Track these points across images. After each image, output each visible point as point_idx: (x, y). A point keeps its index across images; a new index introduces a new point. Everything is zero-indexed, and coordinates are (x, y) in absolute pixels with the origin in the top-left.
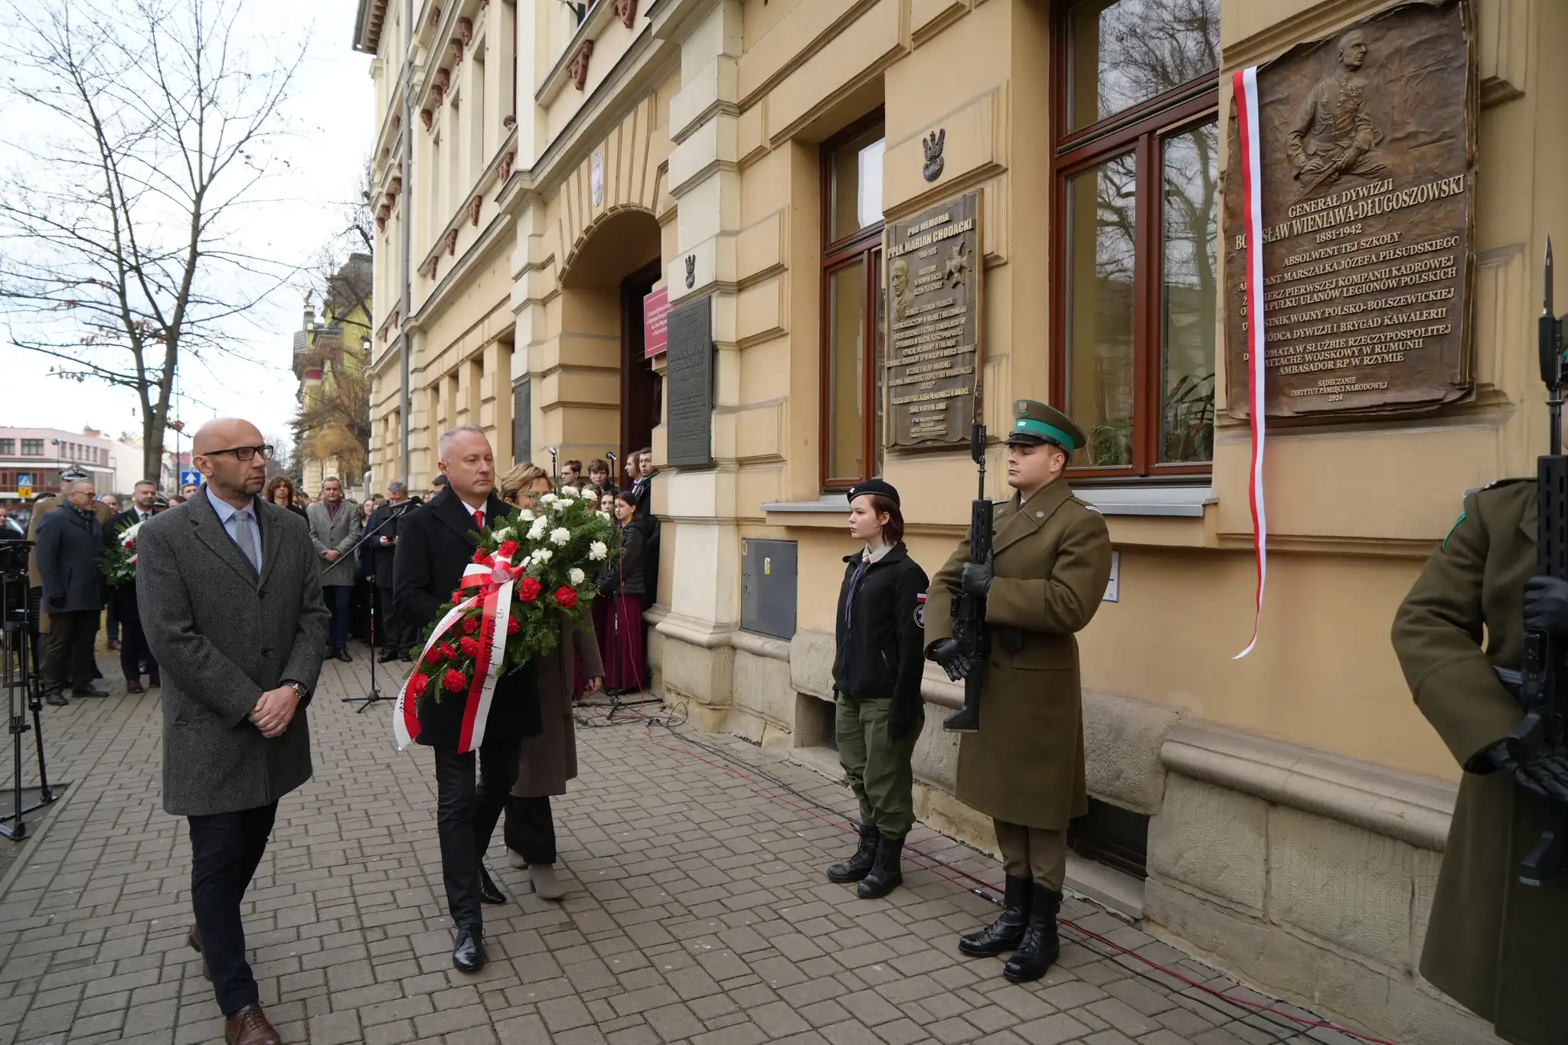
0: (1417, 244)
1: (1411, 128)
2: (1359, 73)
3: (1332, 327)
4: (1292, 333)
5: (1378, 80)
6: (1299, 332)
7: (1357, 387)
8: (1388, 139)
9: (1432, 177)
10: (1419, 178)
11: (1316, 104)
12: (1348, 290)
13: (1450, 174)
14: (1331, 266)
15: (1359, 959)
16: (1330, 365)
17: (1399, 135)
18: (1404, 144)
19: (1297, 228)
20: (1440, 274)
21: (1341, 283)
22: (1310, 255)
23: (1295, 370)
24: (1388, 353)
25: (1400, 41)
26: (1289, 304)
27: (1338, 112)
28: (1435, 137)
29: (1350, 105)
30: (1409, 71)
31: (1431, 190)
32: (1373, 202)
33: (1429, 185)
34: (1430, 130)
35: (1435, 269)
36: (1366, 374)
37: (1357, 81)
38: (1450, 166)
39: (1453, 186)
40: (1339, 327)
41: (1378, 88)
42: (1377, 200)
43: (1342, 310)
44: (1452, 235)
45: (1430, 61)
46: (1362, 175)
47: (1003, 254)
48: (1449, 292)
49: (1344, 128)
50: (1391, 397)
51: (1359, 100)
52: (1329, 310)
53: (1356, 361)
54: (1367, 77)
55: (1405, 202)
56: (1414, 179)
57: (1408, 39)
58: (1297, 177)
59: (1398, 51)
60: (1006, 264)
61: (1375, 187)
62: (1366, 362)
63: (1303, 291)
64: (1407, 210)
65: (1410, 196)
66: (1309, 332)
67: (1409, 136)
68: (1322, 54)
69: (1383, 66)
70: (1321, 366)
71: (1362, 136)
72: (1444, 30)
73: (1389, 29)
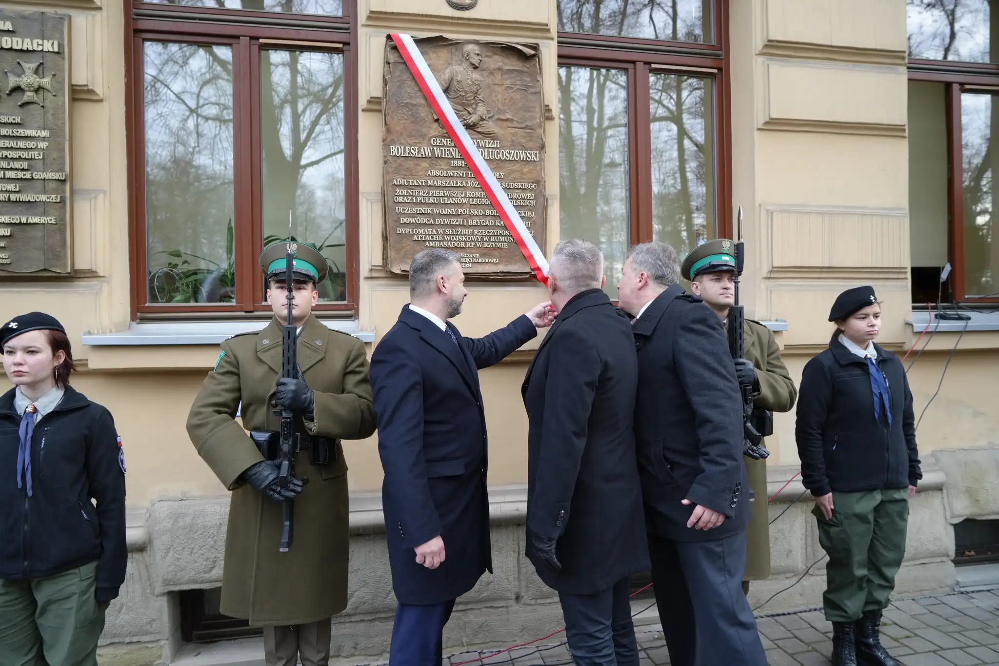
0: (514, 183)
1: (509, 116)
2: (477, 70)
3: (463, 221)
4: (434, 221)
5: (489, 80)
6: (439, 221)
7: (480, 260)
8: (496, 117)
9: (522, 148)
10: (513, 145)
11: (452, 79)
12: (473, 201)
13: (531, 150)
14: (462, 183)
15: (489, 604)
16: (463, 245)
17: (503, 117)
18: (506, 124)
19: (437, 152)
20: (527, 202)
21: (468, 195)
22: (447, 173)
23: (438, 244)
24: (499, 242)
25: (501, 64)
26: (431, 201)
27: (468, 89)
28: (523, 126)
29: (474, 88)
30: (508, 82)
31: (522, 155)
32: (488, 151)
33: (521, 152)
34: (519, 121)
35: (524, 199)
36: (487, 252)
37: (476, 75)
38: (531, 145)
39: (533, 156)
40: (467, 221)
41: (488, 86)
42: (490, 150)
43: (470, 212)
44: (533, 183)
45: (518, 83)
46: (479, 133)
47: (99, 90)
48: (532, 214)
49: (470, 101)
50: (502, 268)
51: (479, 88)
52: (460, 211)
53: (479, 244)
54: (482, 75)
55: (507, 157)
56: (512, 145)
57: (505, 64)
58: (437, 120)
59: (499, 69)
60: (101, 101)
61: (489, 143)
62: (486, 245)
63: (442, 194)
64: (507, 162)
65: (510, 154)
66: (447, 221)
67: (507, 120)
68: (453, 49)
69: (492, 73)
70: (456, 244)
71: (481, 110)
72: (525, 69)
73: (496, 54)
